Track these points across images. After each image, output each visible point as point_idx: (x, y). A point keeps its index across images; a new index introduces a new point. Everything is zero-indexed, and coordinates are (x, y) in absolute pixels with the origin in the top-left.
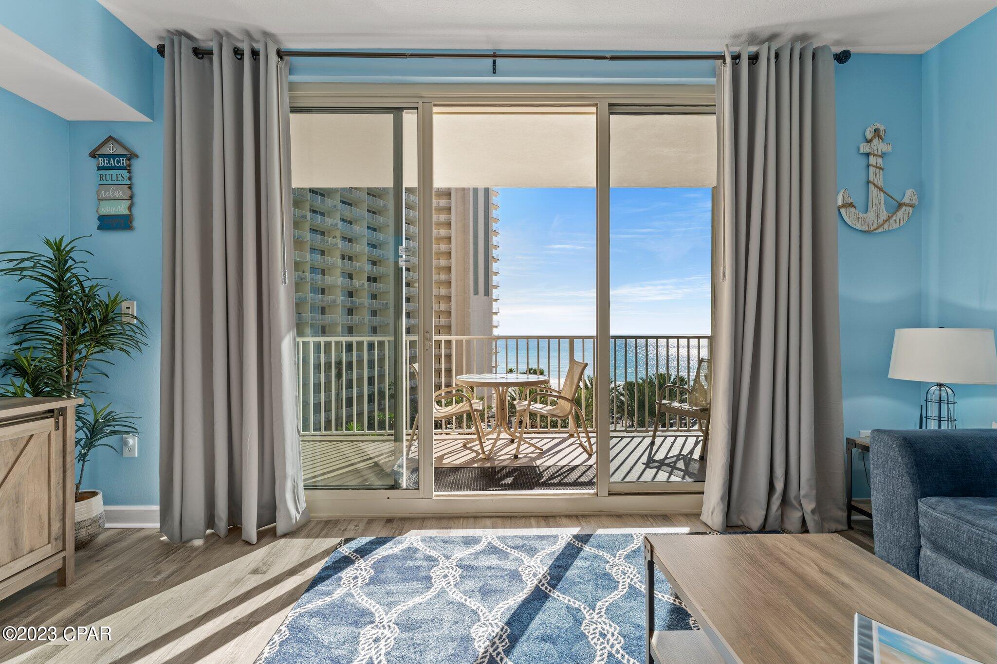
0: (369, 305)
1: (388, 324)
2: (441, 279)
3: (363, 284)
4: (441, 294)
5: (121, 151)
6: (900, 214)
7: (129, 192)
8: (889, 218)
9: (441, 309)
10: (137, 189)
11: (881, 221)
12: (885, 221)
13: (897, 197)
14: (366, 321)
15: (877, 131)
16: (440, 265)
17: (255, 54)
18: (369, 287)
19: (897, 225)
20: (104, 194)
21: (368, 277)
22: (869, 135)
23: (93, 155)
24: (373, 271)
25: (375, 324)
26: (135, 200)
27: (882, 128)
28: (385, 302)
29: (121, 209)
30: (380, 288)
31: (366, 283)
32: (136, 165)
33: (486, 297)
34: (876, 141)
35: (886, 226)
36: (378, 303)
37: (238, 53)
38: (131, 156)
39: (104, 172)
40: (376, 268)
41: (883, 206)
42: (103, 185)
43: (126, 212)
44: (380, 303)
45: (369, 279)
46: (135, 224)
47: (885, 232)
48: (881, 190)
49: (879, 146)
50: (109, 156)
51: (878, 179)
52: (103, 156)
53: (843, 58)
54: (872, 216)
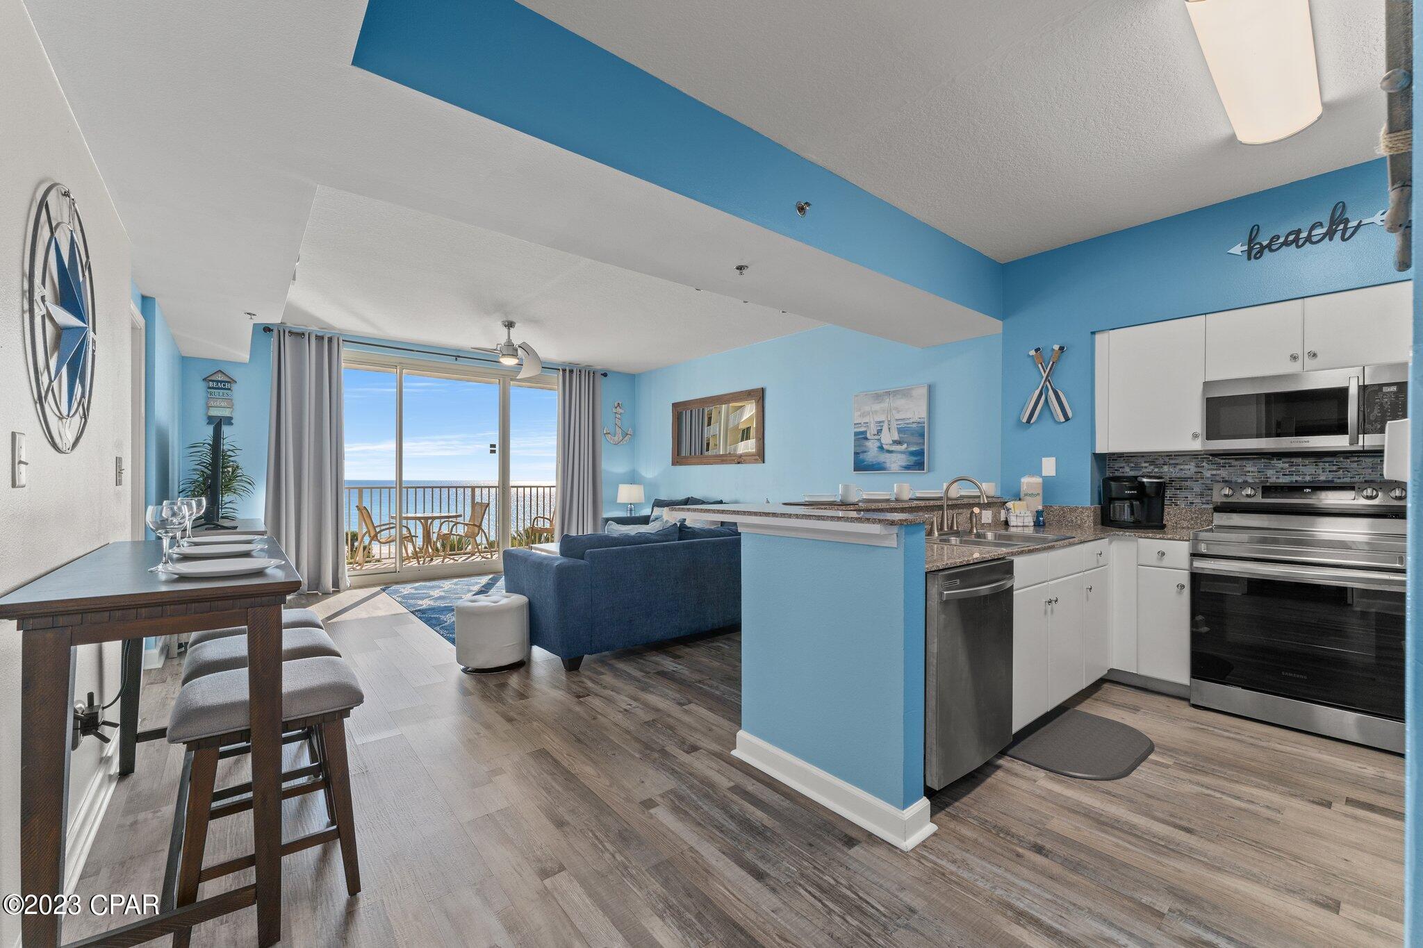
5: (227, 380)
6: (627, 438)
7: (231, 404)
8: (623, 438)
10: (235, 402)
12: (621, 440)
13: (626, 431)
15: (618, 404)
19: (626, 442)
20: (213, 404)
22: (616, 405)
23: (205, 379)
26: (235, 408)
27: (620, 403)
29: (224, 413)
34: (618, 408)
35: (622, 442)
38: (233, 382)
39: (213, 390)
41: (620, 434)
42: (211, 397)
43: (228, 416)
47: (621, 444)
48: (620, 428)
49: (619, 410)
50: (218, 382)
51: (619, 423)
52: (213, 381)
53: (605, 375)
54: (616, 438)
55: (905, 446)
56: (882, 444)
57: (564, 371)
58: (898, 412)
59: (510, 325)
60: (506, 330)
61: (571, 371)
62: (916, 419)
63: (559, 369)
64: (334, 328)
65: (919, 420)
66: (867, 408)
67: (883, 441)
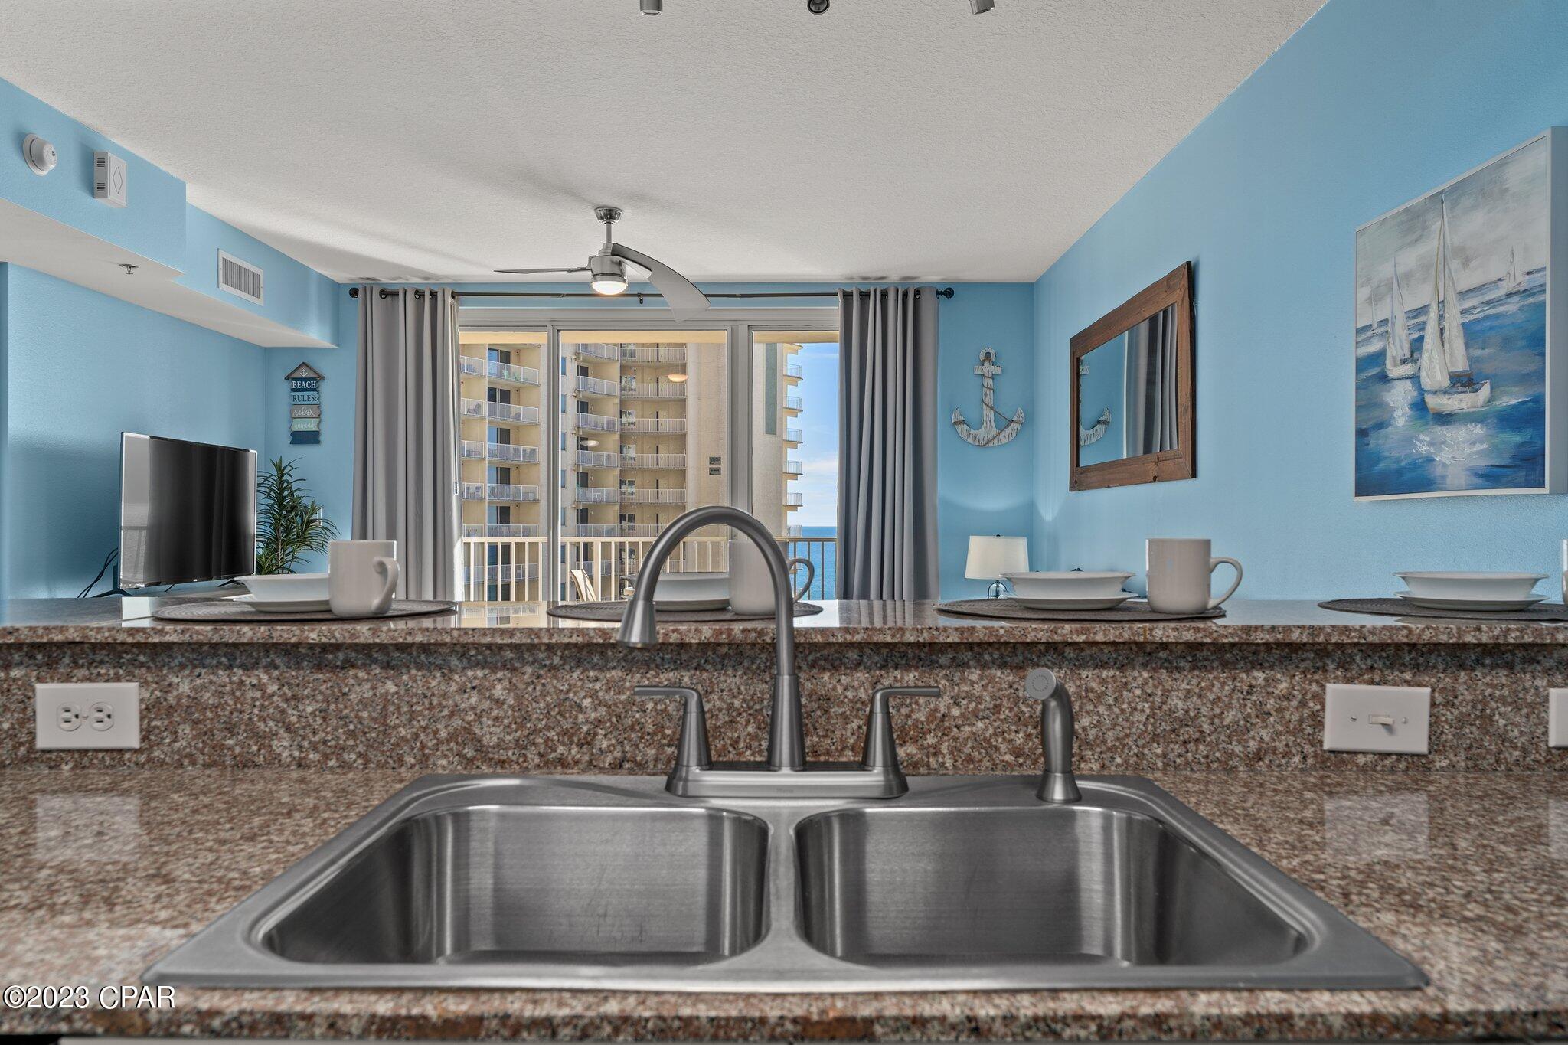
0: (492, 455)
1: (536, 501)
2: (661, 394)
3: (478, 406)
4: (661, 429)
5: (312, 375)
6: (1008, 431)
7: (318, 411)
8: (999, 433)
9: (661, 464)
10: (324, 408)
11: (991, 437)
12: (994, 437)
13: (1008, 415)
14: (485, 494)
15: (988, 354)
16: (661, 359)
17: (433, 295)
18: (492, 413)
19: (1006, 441)
20: (297, 413)
21: (490, 389)
22: (982, 358)
23: (287, 378)
24: (502, 375)
25: (505, 501)
26: (323, 417)
27: (992, 352)
28: (529, 448)
29: (310, 426)
30: (518, 416)
31: (486, 405)
32: (325, 388)
33: (769, 438)
34: (987, 364)
35: (996, 442)
36: (512, 451)
37: (419, 294)
38: (319, 378)
39: (297, 394)
40: (508, 369)
41: (993, 423)
42: (295, 404)
43: (315, 429)
44: (516, 450)
45: (492, 395)
46: (322, 438)
47: (995, 446)
48: (992, 408)
49: (989, 368)
50: (302, 380)
51: (989, 399)
52: (296, 379)
53: (949, 293)
54: (982, 432)
55: (1485, 390)
56: (1421, 391)
57: (847, 296)
58: (1466, 262)
59: (609, 215)
60: (603, 225)
61: (864, 296)
62: (1518, 280)
63: (836, 295)
64: (436, 277)
65: (1525, 282)
66: (1385, 271)
67: (1426, 382)
